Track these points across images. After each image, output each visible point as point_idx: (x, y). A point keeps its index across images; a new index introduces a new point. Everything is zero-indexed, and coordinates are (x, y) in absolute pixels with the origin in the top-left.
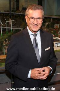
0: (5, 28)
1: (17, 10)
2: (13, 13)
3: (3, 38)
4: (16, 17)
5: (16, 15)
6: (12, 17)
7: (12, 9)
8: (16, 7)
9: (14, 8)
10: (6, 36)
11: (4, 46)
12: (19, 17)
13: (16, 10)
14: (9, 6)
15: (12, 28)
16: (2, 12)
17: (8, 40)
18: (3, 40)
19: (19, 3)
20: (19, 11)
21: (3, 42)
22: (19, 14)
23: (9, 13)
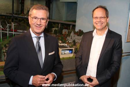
0: (6, 32)
1: (21, 14)
2: (16, 16)
3: (2, 44)
4: (20, 21)
5: (20, 19)
6: (14, 20)
7: (15, 12)
8: (20, 9)
9: (17, 11)
10: (6, 41)
11: (3, 52)
12: (23, 21)
13: (20, 12)
14: (11, 8)
15: (13, 33)
16: (3, 14)
17: (8, 46)
18: (3, 46)
19: (24, 5)
20: (24, 14)
21: (3, 48)
22: (23, 17)
23: (11, 15)
